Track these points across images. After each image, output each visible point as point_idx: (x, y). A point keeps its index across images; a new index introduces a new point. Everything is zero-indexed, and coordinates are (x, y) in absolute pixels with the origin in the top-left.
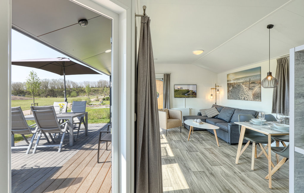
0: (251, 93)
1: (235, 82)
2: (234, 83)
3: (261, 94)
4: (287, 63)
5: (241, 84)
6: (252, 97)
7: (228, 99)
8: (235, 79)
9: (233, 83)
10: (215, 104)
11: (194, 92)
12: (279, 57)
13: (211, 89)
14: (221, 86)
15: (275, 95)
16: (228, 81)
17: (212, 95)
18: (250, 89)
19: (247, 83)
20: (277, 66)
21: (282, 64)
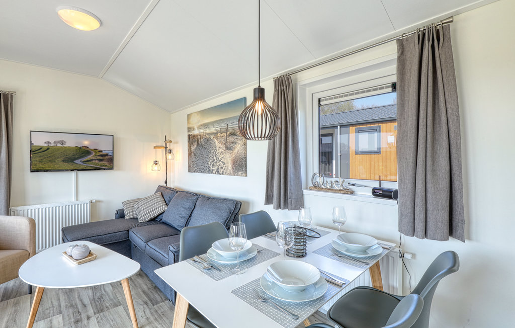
0: (228, 158)
1: (202, 131)
2: (200, 135)
3: (246, 161)
4: (291, 87)
5: (212, 138)
6: (230, 166)
7: (189, 171)
8: (201, 125)
9: (197, 135)
10: (164, 185)
11: (107, 155)
12: (277, 74)
13: (155, 147)
14: (177, 143)
15: (271, 162)
16: (189, 129)
17: (156, 163)
18: (227, 148)
19: (222, 135)
20: (274, 95)
21: (282, 89)
